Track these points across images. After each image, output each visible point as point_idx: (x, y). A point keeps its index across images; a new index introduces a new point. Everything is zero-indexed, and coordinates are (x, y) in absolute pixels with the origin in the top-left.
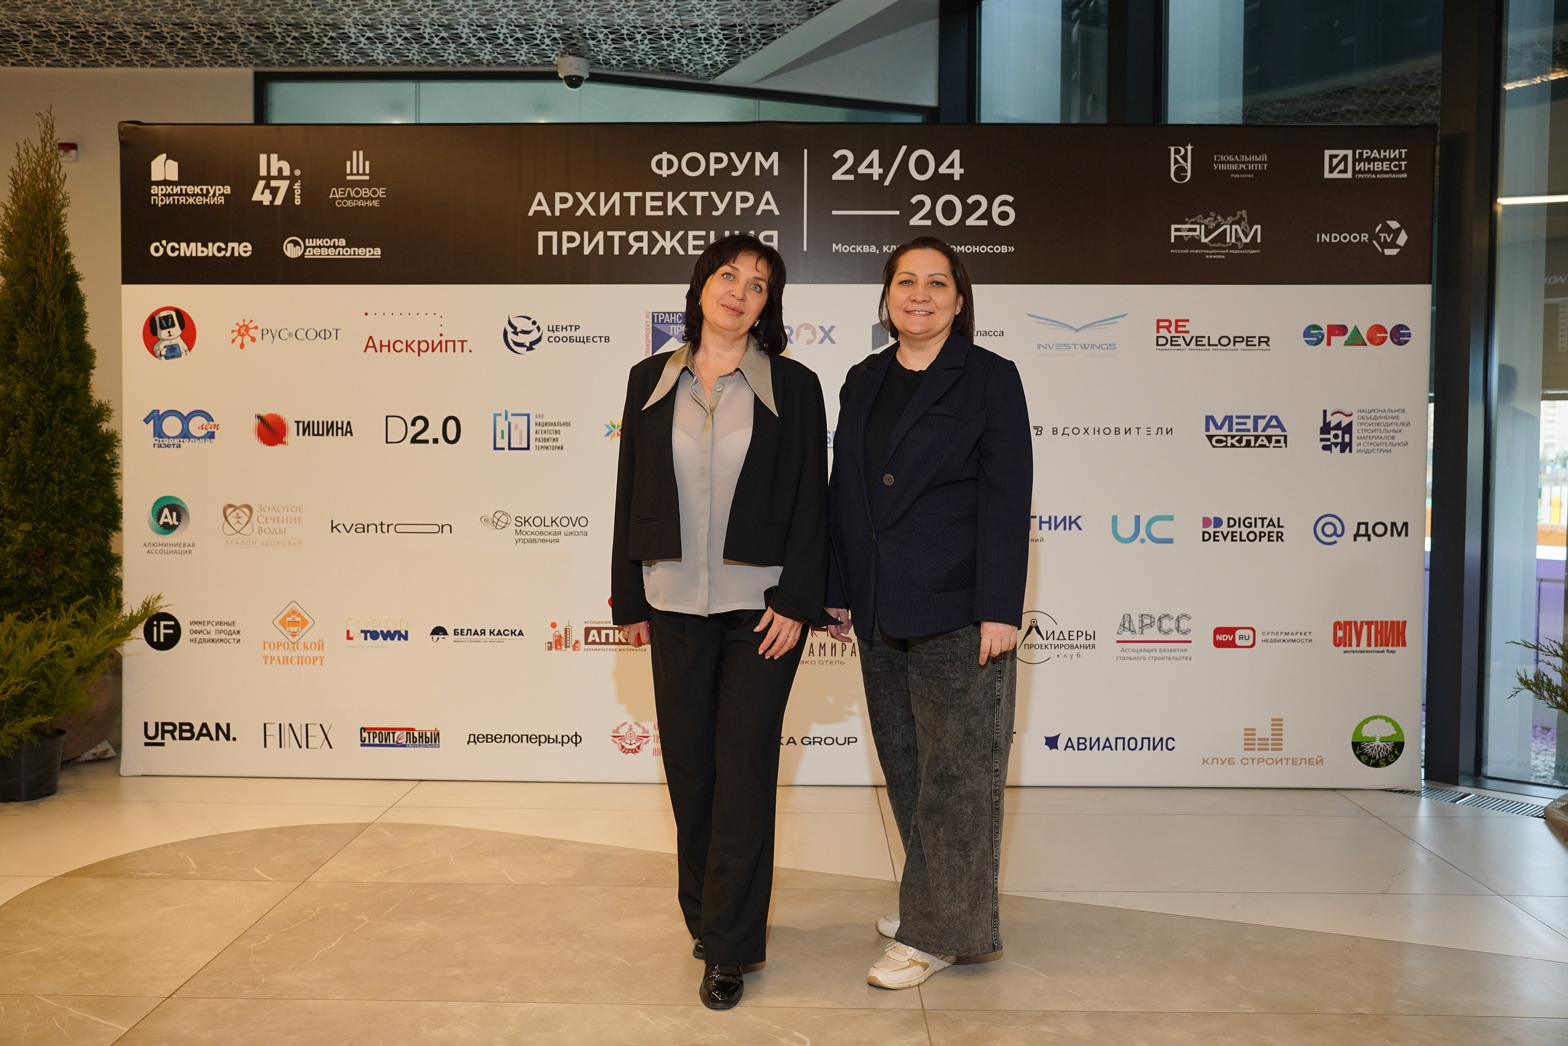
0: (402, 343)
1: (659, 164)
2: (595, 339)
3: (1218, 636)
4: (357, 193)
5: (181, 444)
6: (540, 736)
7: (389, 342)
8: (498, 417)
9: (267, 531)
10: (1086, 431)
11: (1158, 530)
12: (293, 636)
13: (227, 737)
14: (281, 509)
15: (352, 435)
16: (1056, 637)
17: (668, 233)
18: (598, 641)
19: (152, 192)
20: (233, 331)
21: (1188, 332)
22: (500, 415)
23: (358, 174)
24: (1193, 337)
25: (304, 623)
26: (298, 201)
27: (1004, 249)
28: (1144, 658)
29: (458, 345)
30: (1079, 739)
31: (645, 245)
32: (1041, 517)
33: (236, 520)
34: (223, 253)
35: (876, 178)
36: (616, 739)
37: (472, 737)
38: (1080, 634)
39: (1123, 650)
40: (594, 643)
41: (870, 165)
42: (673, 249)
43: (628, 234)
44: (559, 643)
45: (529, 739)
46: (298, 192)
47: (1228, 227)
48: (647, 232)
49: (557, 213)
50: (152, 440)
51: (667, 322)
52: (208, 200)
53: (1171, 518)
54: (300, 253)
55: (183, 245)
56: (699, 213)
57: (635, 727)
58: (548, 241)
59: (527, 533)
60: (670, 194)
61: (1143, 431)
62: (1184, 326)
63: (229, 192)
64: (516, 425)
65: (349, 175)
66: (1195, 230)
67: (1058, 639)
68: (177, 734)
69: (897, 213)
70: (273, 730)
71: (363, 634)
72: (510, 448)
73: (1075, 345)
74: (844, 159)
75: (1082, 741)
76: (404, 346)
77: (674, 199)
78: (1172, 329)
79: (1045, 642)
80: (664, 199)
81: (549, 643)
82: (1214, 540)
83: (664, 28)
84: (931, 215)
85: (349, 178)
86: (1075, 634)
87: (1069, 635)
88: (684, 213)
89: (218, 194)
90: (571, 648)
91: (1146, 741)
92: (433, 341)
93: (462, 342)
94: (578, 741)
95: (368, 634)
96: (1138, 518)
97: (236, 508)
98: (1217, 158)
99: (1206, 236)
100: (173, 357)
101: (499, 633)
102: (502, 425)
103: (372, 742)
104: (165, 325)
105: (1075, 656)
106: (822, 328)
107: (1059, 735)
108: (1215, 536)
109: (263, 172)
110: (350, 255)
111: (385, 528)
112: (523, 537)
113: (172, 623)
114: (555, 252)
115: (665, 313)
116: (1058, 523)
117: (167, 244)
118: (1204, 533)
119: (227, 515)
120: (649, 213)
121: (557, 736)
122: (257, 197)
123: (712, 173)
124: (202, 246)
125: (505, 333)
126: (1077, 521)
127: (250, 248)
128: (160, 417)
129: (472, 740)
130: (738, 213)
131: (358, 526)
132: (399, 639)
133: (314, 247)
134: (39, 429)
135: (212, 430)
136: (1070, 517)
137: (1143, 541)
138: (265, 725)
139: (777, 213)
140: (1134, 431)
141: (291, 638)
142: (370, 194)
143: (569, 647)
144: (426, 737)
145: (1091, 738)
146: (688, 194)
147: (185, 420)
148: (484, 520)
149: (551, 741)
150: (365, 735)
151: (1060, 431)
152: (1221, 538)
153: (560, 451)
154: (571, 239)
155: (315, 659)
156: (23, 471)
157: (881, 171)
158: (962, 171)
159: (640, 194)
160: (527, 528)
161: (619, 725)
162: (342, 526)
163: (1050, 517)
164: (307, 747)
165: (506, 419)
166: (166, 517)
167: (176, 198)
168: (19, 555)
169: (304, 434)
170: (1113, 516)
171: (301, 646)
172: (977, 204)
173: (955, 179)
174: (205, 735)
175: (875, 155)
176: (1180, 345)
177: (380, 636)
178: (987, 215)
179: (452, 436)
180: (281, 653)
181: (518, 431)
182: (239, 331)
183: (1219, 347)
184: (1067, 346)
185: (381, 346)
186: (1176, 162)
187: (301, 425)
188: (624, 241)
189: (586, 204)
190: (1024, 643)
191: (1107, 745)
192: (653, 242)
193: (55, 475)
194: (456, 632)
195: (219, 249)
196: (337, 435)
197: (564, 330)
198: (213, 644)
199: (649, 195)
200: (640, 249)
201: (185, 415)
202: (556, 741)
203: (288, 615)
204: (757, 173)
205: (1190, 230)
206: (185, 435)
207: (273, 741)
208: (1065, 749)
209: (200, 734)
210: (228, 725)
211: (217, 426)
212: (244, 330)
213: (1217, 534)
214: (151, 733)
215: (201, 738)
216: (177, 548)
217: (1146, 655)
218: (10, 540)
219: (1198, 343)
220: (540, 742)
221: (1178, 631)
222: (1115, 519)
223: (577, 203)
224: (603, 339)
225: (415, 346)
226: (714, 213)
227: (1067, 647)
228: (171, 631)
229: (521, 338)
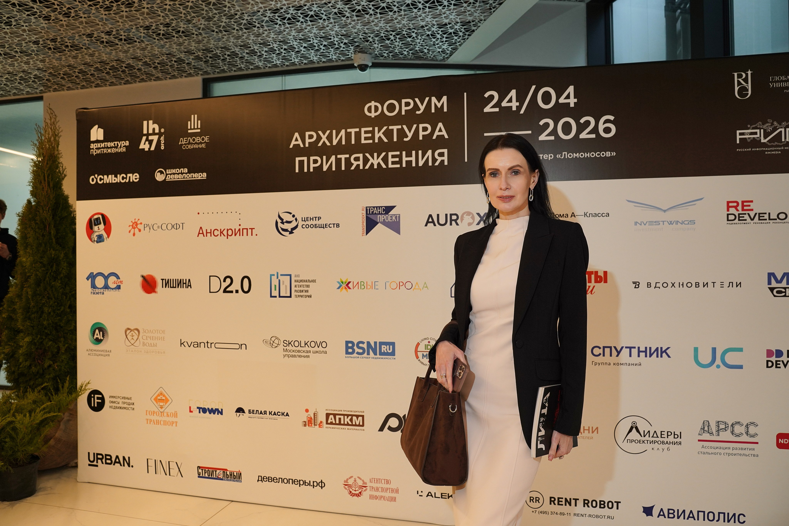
0: (218, 230)
1: (369, 110)
2: (330, 226)
3: (780, 440)
4: (194, 140)
5: (104, 292)
6: (300, 480)
7: (211, 230)
8: (272, 277)
9: (147, 344)
10: (673, 285)
11: (731, 358)
12: (161, 408)
13: (129, 466)
14: (154, 332)
15: (191, 288)
16: (651, 435)
17: (375, 154)
18: (334, 422)
19: (91, 147)
20: (129, 226)
21: (752, 210)
22: (274, 275)
23: (194, 129)
24: (756, 214)
25: (167, 400)
26: (163, 148)
27: (608, 154)
28: (720, 454)
29: (250, 231)
30: (669, 510)
31: (361, 163)
32: (639, 348)
33: (131, 337)
34: (125, 180)
35: (514, 109)
36: (346, 487)
37: (260, 477)
38: (669, 434)
39: (703, 447)
40: (332, 423)
41: (510, 101)
42: (379, 164)
43: (350, 156)
44: (311, 422)
45: (294, 482)
46: (163, 142)
47: (783, 130)
48: (362, 154)
49: (307, 145)
50: (90, 289)
51: (375, 213)
52: (118, 150)
53: (741, 350)
54: (164, 178)
55: (105, 176)
56: (395, 140)
57: (358, 480)
58: (301, 163)
59: (290, 351)
60: (376, 129)
61: (718, 285)
62: (749, 206)
63: (128, 145)
64: (283, 282)
65: (189, 129)
66: (756, 133)
67: (653, 437)
68: (104, 460)
69: (530, 132)
70: (152, 463)
71: (198, 410)
72: (280, 297)
73: (663, 222)
74: (492, 97)
75: (671, 512)
76: (219, 233)
77: (379, 132)
78: (740, 208)
79: (643, 439)
80: (373, 132)
81: (304, 422)
82: (776, 367)
83: (405, 30)
84: (554, 132)
85: (189, 131)
86: (666, 433)
87: (661, 434)
88: (385, 140)
89: (122, 146)
90: (318, 426)
91: (722, 515)
92: (235, 229)
93: (252, 229)
94: (323, 486)
95: (201, 410)
96: (714, 350)
97: (131, 330)
98: (772, 79)
99: (765, 138)
100: (100, 242)
101: (275, 414)
102: (275, 282)
103: (204, 476)
104: (96, 223)
105: (666, 449)
106: (478, 214)
107: (654, 506)
108: (777, 364)
109: (145, 132)
110: (190, 178)
111: (209, 344)
112: (288, 353)
113: (101, 396)
114: (306, 170)
115: (374, 207)
116: (652, 352)
117: (98, 176)
118: (768, 361)
119: (127, 334)
120: (363, 141)
121: (310, 481)
122: (142, 146)
123: (403, 113)
124: (115, 177)
125: (277, 223)
126: (667, 351)
127: (138, 176)
128: (94, 276)
129: (260, 479)
130: (421, 138)
131: (195, 343)
132: (218, 414)
133: (171, 174)
134: (38, 283)
135: (119, 284)
136: (661, 348)
137: (718, 367)
138: (147, 459)
139: (446, 137)
140: (711, 285)
141: (160, 409)
142: (201, 140)
143: (316, 425)
144: (234, 475)
145: (678, 510)
146: (388, 128)
147: (106, 278)
148: (266, 342)
149: (307, 484)
150: (200, 471)
151: (653, 285)
152: (782, 365)
153: (310, 298)
154: (315, 161)
155: (173, 423)
156: (29, 308)
157: (518, 104)
158: (576, 100)
159: (357, 130)
160: (290, 348)
161: (348, 477)
162: (186, 343)
163: (646, 348)
164: (170, 475)
165: (277, 278)
166: (97, 335)
167: (102, 150)
168: (27, 354)
169: (166, 287)
170: (695, 348)
171: (165, 414)
172: (588, 123)
173: (571, 106)
174: (117, 463)
175: (513, 93)
176: (746, 220)
177: (208, 412)
178: (595, 130)
179: (246, 288)
180: (155, 418)
181: (284, 285)
182: (132, 226)
183: (778, 220)
184: (657, 223)
185: (207, 233)
186: (739, 83)
187: (164, 281)
188: (348, 160)
189: (324, 138)
190: (627, 438)
191: (691, 515)
192: (366, 160)
193: (46, 309)
194: (250, 412)
195: (123, 178)
196: (183, 287)
197: (312, 220)
198: (121, 410)
199: (363, 130)
200: (358, 166)
201: (106, 275)
202: (309, 484)
203: (158, 395)
204: (433, 111)
205: (752, 134)
206: (106, 287)
207: (152, 469)
208: (658, 517)
209: (115, 462)
210: (129, 458)
211: (121, 282)
212: (135, 225)
213: (778, 363)
214: (92, 459)
215: (116, 464)
216: (102, 353)
217: (722, 451)
218: (22, 347)
219: (761, 218)
220: (300, 484)
221: (747, 434)
222: (696, 350)
223: (319, 138)
224: (335, 225)
225: (225, 232)
226: (405, 139)
227: (659, 442)
228: (100, 401)
229: (286, 226)
